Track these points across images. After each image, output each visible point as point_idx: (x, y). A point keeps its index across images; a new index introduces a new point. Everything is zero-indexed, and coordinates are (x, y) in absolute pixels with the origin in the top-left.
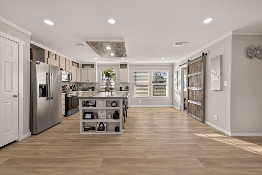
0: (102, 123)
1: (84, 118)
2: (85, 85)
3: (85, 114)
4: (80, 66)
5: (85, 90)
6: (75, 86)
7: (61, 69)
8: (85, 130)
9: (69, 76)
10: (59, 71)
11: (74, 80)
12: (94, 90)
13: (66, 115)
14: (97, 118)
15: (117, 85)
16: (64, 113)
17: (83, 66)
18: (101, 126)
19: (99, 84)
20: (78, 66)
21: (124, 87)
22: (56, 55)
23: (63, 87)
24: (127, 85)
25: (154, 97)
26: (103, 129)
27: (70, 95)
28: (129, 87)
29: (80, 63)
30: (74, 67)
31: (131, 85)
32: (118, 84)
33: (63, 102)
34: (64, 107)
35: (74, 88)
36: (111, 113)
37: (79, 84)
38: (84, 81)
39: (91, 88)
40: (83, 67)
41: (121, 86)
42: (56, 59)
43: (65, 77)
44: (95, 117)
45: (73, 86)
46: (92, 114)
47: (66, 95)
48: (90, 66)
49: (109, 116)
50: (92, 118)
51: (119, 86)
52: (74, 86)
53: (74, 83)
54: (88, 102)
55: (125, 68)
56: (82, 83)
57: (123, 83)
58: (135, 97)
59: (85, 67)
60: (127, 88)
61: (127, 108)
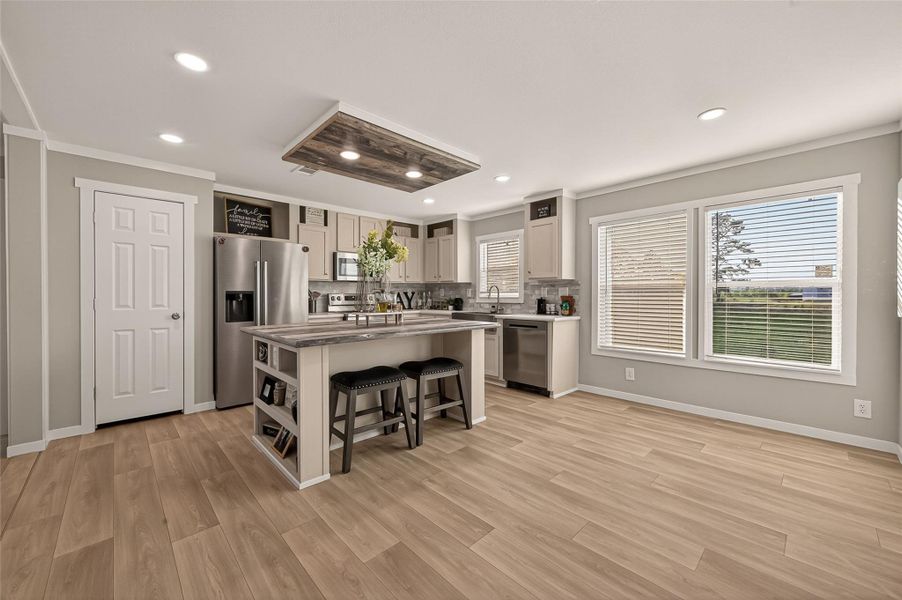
2: (442, 293)
4: (422, 233)
6: (413, 293)
12: (461, 310)
15: (529, 292)
17: (431, 230)
19: (475, 287)
20: (415, 235)
21: (553, 299)
22: (326, 212)
24: (565, 292)
28: (576, 297)
29: (420, 223)
31: (583, 289)
32: (534, 287)
35: (409, 300)
39: (451, 300)
40: (430, 234)
41: (544, 293)
42: (326, 224)
45: (406, 294)
48: (445, 230)
51: (535, 296)
52: (410, 295)
55: (548, 214)
58: (604, 348)
59: (436, 231)
60: (569, 306)
61: (544, 393)
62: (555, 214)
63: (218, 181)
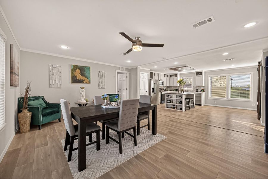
0: (174, 105)
1: (167, 102)
2: (172, 88)
3: (167, 100)
4: (169, 76)
5: (172, 91)
7: (159, 81)
8: (167, 107)
9: (163, 83)
10: (158, 82)
11: (165, 85)
12: (177, 91)
13: (161, 103)
14: (172, 103)
16: (160, 101)
17: (171, 76)
18: (174, 107)
20: (168, 77)
21: (200, 89)
22: (157, 73)
23: (160, 89)
24: (202, 88)
25: (232, 99)
26: (175, 108)
27: (163, 93)
29: (169, 75)
30: (166, 78)
31: (206, 88)
32: (195, 87)
33: (160, 96)
34: (160, 99)
35: (165, 89)
36: (178, 101)
37: (168, 87)
38: (171, 85)
39: (176, 89)
40: (171, 77)
42: (157, 76)
43: (161, 83)
44: (171, 102)
46: (170, 101)
47: (161, 93)
48: (175, 76)
49: (178, 102)
50: (170, 102)
51: (196, 89)
53: (165, 86)
54: (169, 95)
55: (200, 75)
56: (170, 86)
57: (199, 87)
58: (210, 98)
59: (172, 76)
60: (203, 90)
61: (201, 105)
62: (202, 75)
63: (150, 70)
